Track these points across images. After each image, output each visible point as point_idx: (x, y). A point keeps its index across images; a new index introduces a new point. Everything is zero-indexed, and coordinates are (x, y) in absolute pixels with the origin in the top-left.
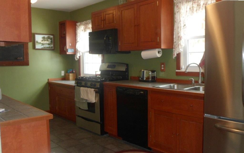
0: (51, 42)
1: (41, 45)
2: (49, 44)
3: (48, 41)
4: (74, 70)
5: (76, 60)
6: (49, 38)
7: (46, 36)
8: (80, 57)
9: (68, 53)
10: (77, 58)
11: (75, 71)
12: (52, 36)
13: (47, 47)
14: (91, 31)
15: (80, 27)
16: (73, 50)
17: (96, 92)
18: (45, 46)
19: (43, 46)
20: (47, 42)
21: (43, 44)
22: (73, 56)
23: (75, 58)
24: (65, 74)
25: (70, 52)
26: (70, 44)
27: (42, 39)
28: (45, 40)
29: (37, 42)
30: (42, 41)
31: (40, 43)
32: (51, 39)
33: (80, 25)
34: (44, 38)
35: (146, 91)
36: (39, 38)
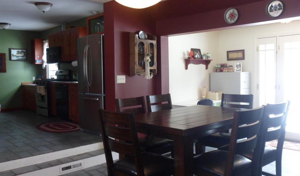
0: (24, 55)
1: (16, 57)
2: (22, 57)
3: (21, 54)
4: (42, 76)
5: (43, 68)
6: (22, 52)
7: (20, 51)
8: (46, 66)
9: (36, 63)
10: (44, 67)
12: (25, 51)
13: (21, 59)
14: (48, 48)
15: (45, 44)
16: (41, 61)
17: (46, 88)
18: (19, 58)
19: (17, 58)
20: (21, 55)
21: (17, 57)
22: (41, 65)
23: (43, 67)
24: (36, 80)
25: (38, 62)
26: (39, 57)
27: (17, 53)
28: (19, 54)
29: (13, 55)
30: (17, 54)
31: (15, 56)
32: (24, 52)
33: (45, 42)
34: (18, 52)
35: (67, 85)
36: (14, 52)
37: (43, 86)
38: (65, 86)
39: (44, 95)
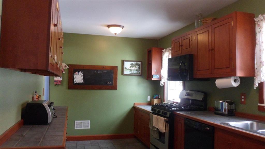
0: (139, 68)
1: (129, 71)
2: (136, 70)
3: (136, 67)
4: (159, 95)
5: (161, 86)
6: (137, 64)
7: (134, 63)
8: (164, 83)
9: (153, 79)
10: (162, 84)
11: (160, 97)
12: (140, 63)
13: (135, 73)
15: (165, 53)
16: (158, 76)
18: (133, 72)
19: (131, 72)
20: (136, 69)
21: (131, 70)
22: (158, 82)
23: (160, 84)
24: (151, 100)
25: (155, 78)
26: (156, 70)
27: (131, 66)
28: (133, 67)
29: (126, 68)
30: (131, 67)
31: (128, 69)
32: (139, 65)
33: (165, 52)
34: (132, 64)
35: (214, 128)
36: (127, 65)
37: (163, 118)
38: (208, 128)
39: (164, 133)
